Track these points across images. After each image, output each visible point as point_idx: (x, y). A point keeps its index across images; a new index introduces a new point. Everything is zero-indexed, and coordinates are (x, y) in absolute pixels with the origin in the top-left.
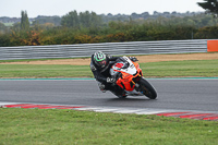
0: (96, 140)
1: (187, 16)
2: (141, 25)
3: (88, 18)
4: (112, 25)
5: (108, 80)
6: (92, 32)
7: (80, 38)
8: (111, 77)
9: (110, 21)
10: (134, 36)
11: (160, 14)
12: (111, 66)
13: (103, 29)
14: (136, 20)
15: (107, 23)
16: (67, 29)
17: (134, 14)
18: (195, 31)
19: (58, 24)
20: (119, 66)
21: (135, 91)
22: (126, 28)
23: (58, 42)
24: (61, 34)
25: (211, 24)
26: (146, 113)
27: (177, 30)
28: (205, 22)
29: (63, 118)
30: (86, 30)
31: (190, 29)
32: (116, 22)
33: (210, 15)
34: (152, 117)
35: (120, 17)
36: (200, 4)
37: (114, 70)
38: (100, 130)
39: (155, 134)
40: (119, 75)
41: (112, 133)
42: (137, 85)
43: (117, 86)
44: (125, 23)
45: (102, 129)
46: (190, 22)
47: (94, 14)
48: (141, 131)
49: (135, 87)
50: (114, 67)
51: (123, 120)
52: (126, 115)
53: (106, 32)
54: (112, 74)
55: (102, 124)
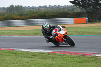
0: (22, 65)
1: (64, 7)
2: (43, 11)
3: (19, 8)
4: (30, 11)
5: (51, 37)
6: (20, 15)
7: (15, 17)
8: (52, 35)
10: (40, 16)
12: (52, 30)
13: (26, 13)
14: (41, 9)
15: (27, 10)
16: (9, 13)
17: (40, 6)
18: (68, 14)
19: (5, 11)
20: (56, 30)
21: (64, 43)
22: (36, 12)
23: (5, 19)
24: (6, 15)
25: (76, 11)
26: (46, 52)
27: (60, 13)
28: (73, 10)
29: (7, 54)
30: (18, 13)
31: (66, 13)
32: (32, 10)
33: (75, 7)
35: (33, 8)
36: (71, 2)
37: (53, 32)
38: (24, 60)
39: (50, 62)
40: (56, 34)
41: (30, 61)
42: (65, 40)
43: (55, 40)
44: (36, 11)
45: (26, 59)
46: (66, 10)
47: (21, 6)
48: (43, 60)
49: (64, 41)
50: (54, 31)
51: (35, 55)
52: (36, 53)
53: (27, 15)
54: (53, 34)
55: (25, 57)
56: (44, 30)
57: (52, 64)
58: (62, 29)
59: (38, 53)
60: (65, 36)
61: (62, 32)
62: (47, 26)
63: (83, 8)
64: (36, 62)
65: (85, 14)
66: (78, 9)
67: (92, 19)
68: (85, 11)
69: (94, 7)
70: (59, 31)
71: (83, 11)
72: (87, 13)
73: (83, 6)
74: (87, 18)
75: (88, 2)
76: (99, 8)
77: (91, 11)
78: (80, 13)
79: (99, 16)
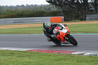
1: (41, 7)
2: (21, 11)
4: (8, 10)
5: (52, 36)
9: (7, 9)
10: (18, 15)
11: (29, 6)
12: (53, 29)
13: (4, 12)
15: (5, 10)
17: (17, 6)
18: (45, 13)
21: (66, 42)
22: (14, 12)
25: (52, 10)
26: (23, 50)
27: (37, 13)
28: (49, 9)
31: (43, 12)
32: (10, 9)
33: (52, 6)
34: (26, 52)
35: (11, 7)
36: (47, 1)
37: (55, 31)
39: (27, 59)
41: (8, 59)
44: (14, 10)
45: (3, 57)
46: (43, 9)
49: (66, 40)
50: (56, 29)
51: (12, 53)
52: (14, 51)
53: (5, 14)
54: (54, 33)
55: (3, 55)
56: (46, 29)
57: (29, 62)
58: (64, 27)
59: (16, 51)
60: (67, 35)
61: (65, 31)
62: (49, 24)
63: (60, 8)
64: (14, 60)
65: (62, 13)
66: (54, 9)
67: (68, 18)
68: (61, 10)
69: (70, 6)
70: (61, 30)
71: (59, 10)
72: (63, 12)
73: (59, 5)
74: (63, 17)
75: (64, 2)
76: (74, 8)
77: (67, 10)
78: (56, 12)
79: (74, 15)
